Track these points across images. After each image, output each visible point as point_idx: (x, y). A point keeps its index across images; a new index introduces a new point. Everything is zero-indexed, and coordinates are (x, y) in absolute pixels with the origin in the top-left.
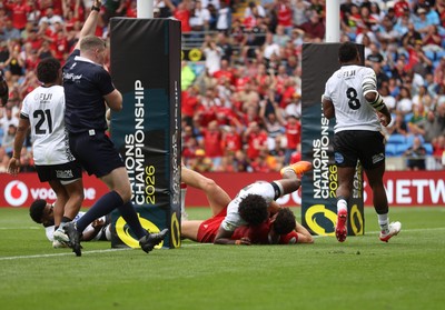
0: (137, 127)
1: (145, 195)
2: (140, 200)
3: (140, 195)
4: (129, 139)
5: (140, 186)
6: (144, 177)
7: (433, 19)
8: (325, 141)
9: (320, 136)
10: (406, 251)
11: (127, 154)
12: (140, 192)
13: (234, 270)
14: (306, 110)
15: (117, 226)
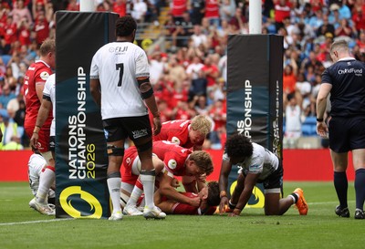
0: (79, 109)
1: (87, 170)
2: (82, 175)
3: (82, 170)
4: (72, 120)
5: (81, 162)
6: (86, 154)
7: (345, 13)
8: (248, 122)
9: (243, 118)
10: (321, 222)
11: (70, 133)
12: (81, 167)
13: (166, 238)
14: (231, 94)
15: (61, 198)
